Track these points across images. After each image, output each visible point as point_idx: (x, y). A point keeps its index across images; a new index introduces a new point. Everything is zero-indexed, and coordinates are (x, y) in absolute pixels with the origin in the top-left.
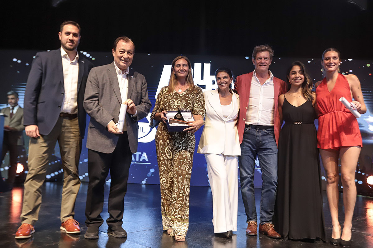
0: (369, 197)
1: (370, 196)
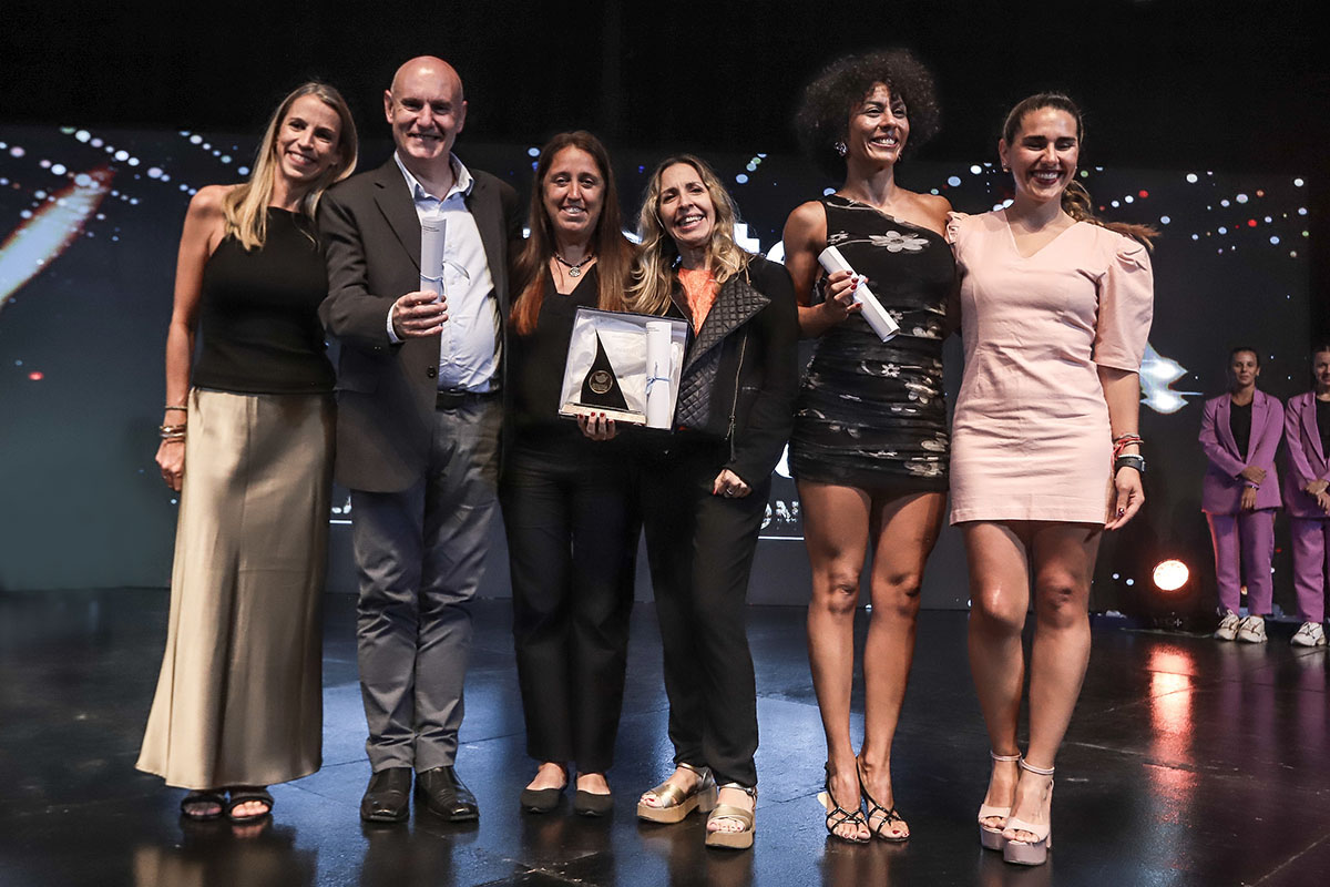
0: (1160, 632)
1: (1164, 629)
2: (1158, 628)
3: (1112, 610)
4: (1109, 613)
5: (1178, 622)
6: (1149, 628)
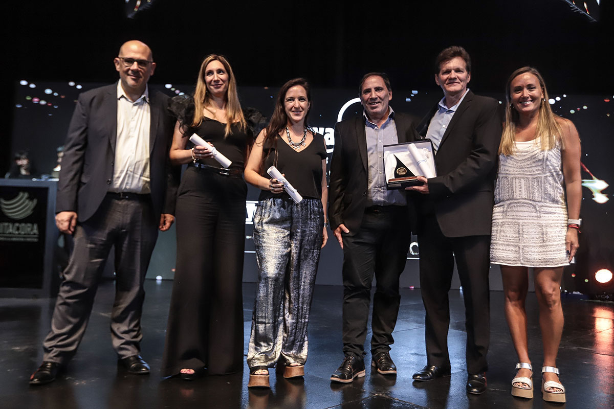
2: (598, 299)
3: (576, 291)
4: (574, 293)
5: (607, 297)
6: (593, 300)
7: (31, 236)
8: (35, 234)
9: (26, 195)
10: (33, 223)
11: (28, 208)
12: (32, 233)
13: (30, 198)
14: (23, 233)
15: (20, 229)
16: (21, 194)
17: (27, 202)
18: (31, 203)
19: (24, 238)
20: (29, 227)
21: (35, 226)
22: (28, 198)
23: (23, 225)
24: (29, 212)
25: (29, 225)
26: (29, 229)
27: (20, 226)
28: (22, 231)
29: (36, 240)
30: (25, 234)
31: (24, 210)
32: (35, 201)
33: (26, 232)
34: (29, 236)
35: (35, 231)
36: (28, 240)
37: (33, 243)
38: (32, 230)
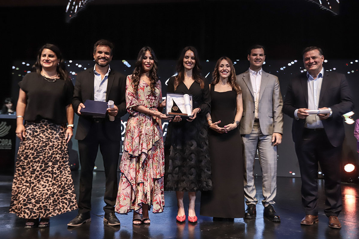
0: (347, 183)
1: (348, 183)
2: (346, 182)
5: (352, 180)
6: (344, 182)
7: (8, 146)
8: (10, 145)
9: (5, 123)
10: (9, 139)
11: (7, 130)
12: (8, 145)
13: (7, 125)
14: (3, 144)
15: (2, 142)
16: (2, 123)
17: (6, 126)
18: (8, 127)
19: (4, 147)
20: (7, 141)
21: (10, 141)
22: (6, 125)
23: (3, 140)
24: (7, 133)
25: (7, 140)
26: (7, 142)
27: (2, 141)
28: (3, 143)
29: (10, 148)
30: (4, 145)
31: (4, 132)
32: (10, 127)
33: (5, 144)
34: (6, 146)
35: (10, 143)
36: (6, 148)
37: (8, 150)
38: (8, 143)
